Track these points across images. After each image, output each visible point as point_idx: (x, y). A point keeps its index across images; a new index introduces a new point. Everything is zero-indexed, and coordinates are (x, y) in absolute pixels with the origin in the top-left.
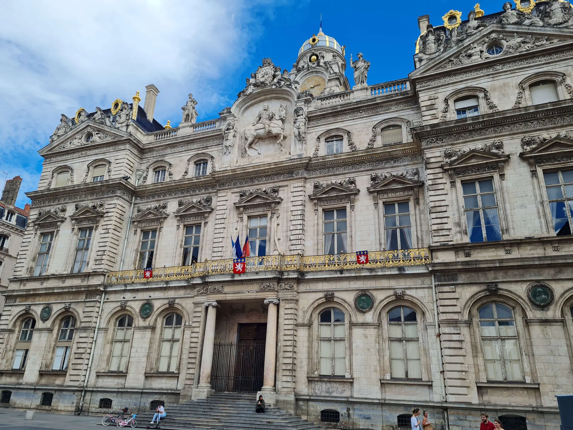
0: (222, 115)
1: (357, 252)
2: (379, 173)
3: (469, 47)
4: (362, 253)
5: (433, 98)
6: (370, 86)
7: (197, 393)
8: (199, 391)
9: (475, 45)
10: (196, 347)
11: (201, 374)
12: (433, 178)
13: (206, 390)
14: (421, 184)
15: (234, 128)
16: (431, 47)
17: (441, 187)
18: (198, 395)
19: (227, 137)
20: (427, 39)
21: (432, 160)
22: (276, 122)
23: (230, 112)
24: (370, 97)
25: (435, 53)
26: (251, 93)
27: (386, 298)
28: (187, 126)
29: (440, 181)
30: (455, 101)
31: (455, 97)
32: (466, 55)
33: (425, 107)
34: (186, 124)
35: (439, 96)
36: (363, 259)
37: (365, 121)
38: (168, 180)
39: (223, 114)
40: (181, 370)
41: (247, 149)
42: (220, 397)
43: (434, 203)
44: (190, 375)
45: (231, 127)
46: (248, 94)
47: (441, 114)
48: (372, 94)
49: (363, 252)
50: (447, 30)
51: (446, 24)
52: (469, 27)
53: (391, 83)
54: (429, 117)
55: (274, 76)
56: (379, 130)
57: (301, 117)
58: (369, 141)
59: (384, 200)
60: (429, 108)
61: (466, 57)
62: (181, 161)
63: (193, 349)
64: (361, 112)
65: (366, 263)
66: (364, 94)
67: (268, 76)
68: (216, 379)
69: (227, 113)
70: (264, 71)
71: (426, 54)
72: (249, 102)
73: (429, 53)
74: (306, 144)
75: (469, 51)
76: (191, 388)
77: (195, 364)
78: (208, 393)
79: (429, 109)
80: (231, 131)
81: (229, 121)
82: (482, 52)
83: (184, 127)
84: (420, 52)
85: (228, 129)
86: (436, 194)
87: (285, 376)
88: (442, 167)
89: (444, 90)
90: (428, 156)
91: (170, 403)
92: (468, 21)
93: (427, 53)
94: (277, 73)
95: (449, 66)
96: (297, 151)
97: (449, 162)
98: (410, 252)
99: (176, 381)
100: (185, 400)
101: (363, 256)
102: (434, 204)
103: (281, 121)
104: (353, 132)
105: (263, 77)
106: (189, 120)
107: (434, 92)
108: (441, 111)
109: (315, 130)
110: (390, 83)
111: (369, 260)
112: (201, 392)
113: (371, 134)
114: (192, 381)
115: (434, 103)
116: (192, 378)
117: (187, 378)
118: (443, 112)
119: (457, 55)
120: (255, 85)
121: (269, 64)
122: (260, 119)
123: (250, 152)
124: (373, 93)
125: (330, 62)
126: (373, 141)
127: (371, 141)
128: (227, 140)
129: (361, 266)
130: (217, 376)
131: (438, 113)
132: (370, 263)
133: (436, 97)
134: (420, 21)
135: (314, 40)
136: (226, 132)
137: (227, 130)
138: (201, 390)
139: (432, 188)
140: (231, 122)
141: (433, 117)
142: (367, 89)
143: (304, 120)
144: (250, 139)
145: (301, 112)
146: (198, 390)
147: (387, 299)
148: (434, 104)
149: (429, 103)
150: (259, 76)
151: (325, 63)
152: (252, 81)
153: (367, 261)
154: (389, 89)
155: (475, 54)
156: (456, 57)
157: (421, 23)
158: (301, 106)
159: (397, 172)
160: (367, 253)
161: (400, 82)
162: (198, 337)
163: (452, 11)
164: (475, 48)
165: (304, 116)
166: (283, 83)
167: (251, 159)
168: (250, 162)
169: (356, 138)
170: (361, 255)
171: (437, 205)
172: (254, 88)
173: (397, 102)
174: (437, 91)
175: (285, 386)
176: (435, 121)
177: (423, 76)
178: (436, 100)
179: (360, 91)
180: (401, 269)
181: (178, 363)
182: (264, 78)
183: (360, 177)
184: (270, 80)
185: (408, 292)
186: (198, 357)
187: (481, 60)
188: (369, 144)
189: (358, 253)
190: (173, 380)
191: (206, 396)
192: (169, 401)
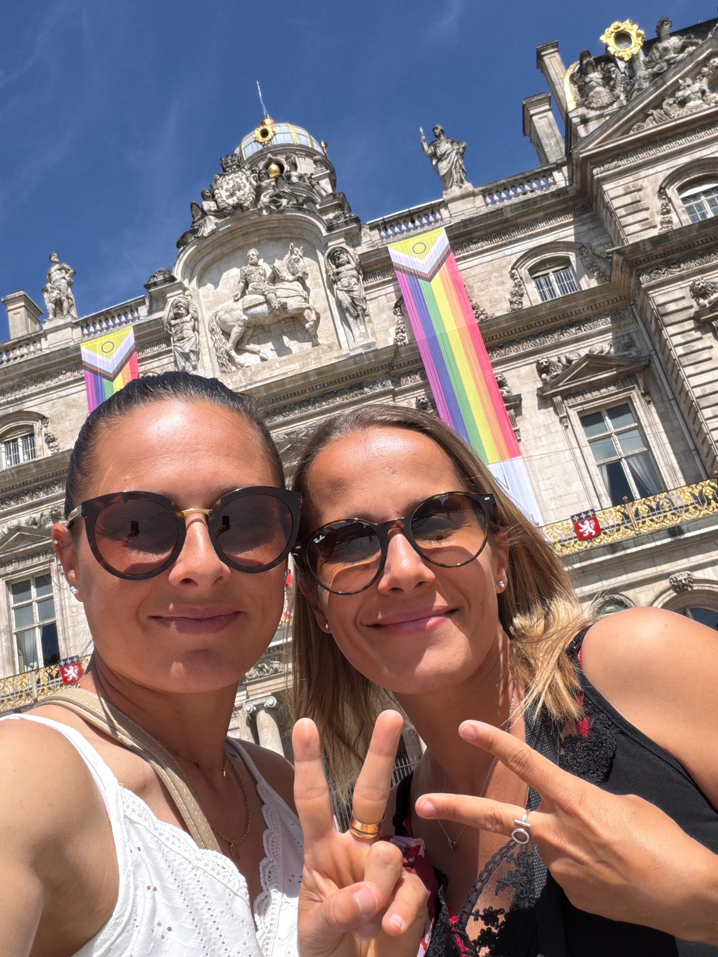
0: (153, 290)
1: (572, 517)
2: (553, 356)
3: (676, 87)
4: (583, 516)
5: (632, 189)
6: (480, 188)
9: (689, 81)
12: (682, 341)
14: (646, 363)
15: (191, 311)
16: (598, 93)
17: (705, 355)
19: (182, 332)
20: (587, 80)
21: (672, 307)
22: (287, 285)
23: (173, 279)
24: (484, 210)
25: (611, 104)
26: (213, 232)
27: (657, 598)
28: (65, 326)
29: (698, 345)
30: (681, 189)
31: (678, 184)
32: (675, 102)
33: (622, 209)
34: (60, 322)
35: (644, 184)
36: (587, 528)
37: (489, 258)
38: (48, 453)
39: (155, 284)
41: (233, 353)
43: (701, 388)
45: (183, 311)
46: (205, 234)
47: (658, 219)
48: (487, 205)
49: (586, 513)
50: (617, 60)
51: (613, 48)
52: (666, 50)
53: (521, 176)
54: (637, 227)
55: (258, 191)
56: (524, 271)
57: (348, 266)
58: (509, 296)
59: (580, 408)
60: (631, 208)
61: (675, 105)
62: (69, 406)
64: (475, 241)
65: (597, 535)
66: (469, 206)
67: (242, 192)
69: (165, 281)
70: (231, 182)
71: (593, 109)
72: (209, 253)
73: (599, 105)
74: (370, 321)
75: (680, 94)
79: (632, 211)
80: (188, 318)
81: (173, 299)
82: (703, 92)
83: (57, 329)
84: (579, 105)
85: (177, 316)
86: (698, 371)
88: (696, 318)
89: (651, 171)
90: (660, 300)
92: (659, 39)
93: (593, 105)
94: (264, 184)
95: (648, 124)
96: (357, 340)
97: (708, 305)
98: (703, 487)
101: (587, 522)
102: (702, 391)
103: (297, 283)
104: (471, 284)
105: (232, 195)
106: (65, 312)
107: (630, 179)
108: (657, 213)
109: (383, 292)
110: (519, 177)
111: (601, 527)
113: (510, 283)
115: (638, 199)
118: (663, 214)
119: (657, 104)
120: (220, 213)
121: (238, 166)
122: (247, 285)
123: (243, 359)
124: (488, 200)
125: (312, 174)
126: (518, 294)
127: (513, 295)
128: (183, 338)
129: (586, 544)
131: (652, 215)
132: (605, 533)
133: (639, 187)
134: (543, 53)
135: (265, 133)
136: (173, 322)
137: (175, 318)
139: (688, 360)
140: (180, 299)
141: (644, 225)
142: (473, 194)
143: (355, 272)
144: (236, 331)
145: (344, 257)
147: (660, 599)
148: (639, 201)
149: (628, 199)
150: (222, 194)
151: (301, 177)
152: (208, 205)
153: (598, 530)
154: (519, 190)
155: (693, 96)
156: (655, 108)
157: (545, 58)
158: (341, 245)
159: (589, 348)
160: (594, 515)
161: (540, 172)
163: (616, 24)
164: (689, 86)
165: (353, 265)
166: (284, 202)
167: (249, 373)
168: (250, 380)
169: (480, 293)
170: (582, 521)
171: (708, 392)
172: (217, 221)
173: (547, 211)
174: (637, 176)
176: (654, 233)
177: (602, 149)
178: (641, 193)
179: (461, 202)
180: (674, 531)
182: (235, 198)
183: (513, 370)
184: (251, 199)
185: (698, 575)
187: (706, 106)
188: (511, 303)
189: (576, 518)
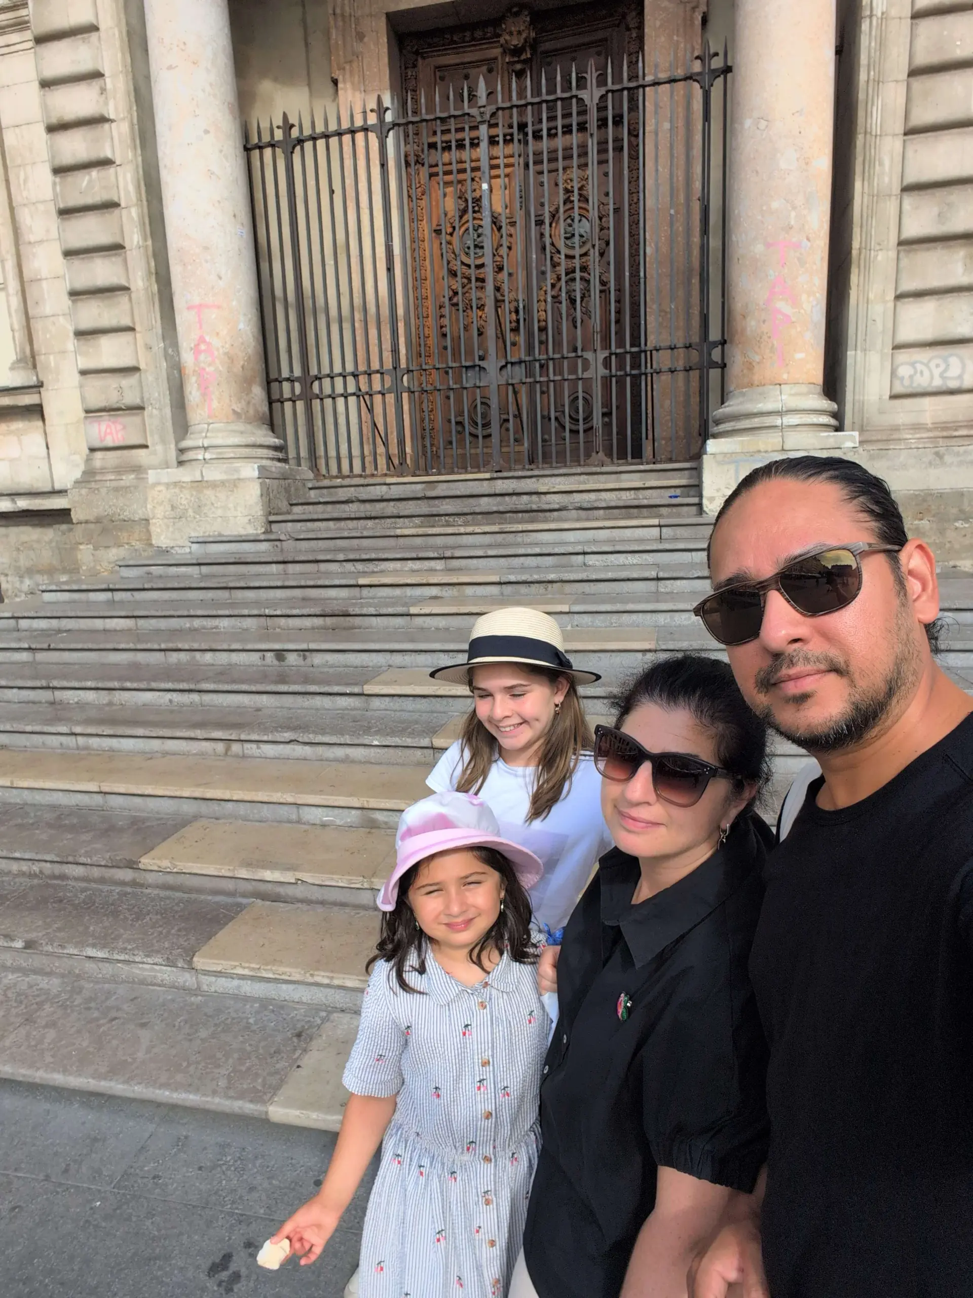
7: (185, 498)
8: (200, 484)
10: (105, 163)
11: (187, 358)
13: (250, 471)
18: (199, 508)
40: (50, 360)
42: (368, 509)
44: (113, 382)
63: (84, 179)
68: (308, 397)
76: (138, 469)
77: (123, 299)
78: (266, 493)
87: (919, 294)
91: (30, 571)
99: (39, 439)
100: (114, 554)
112: (213, 485)
114: (132, 420)
116: (131, 398)
117: (97, 401)
130: (307, 380)
138: (214, 474)
146: (186, 475)
162: (97, 75)
175: (923, 382)
181: (18, 321)
186: (134, 238)
190: (19, 433)
191: (258, 511)
192: (23, 562)
